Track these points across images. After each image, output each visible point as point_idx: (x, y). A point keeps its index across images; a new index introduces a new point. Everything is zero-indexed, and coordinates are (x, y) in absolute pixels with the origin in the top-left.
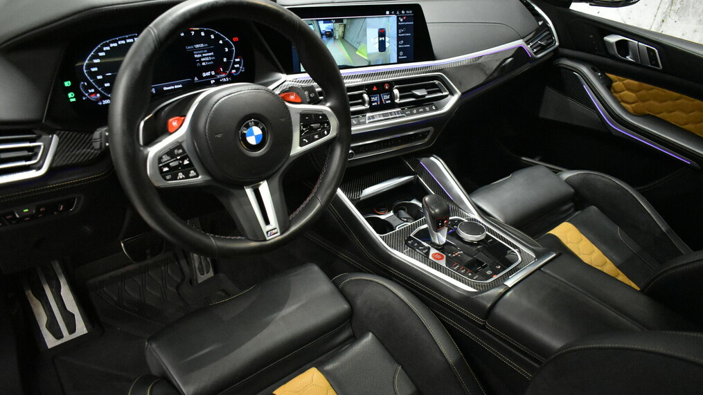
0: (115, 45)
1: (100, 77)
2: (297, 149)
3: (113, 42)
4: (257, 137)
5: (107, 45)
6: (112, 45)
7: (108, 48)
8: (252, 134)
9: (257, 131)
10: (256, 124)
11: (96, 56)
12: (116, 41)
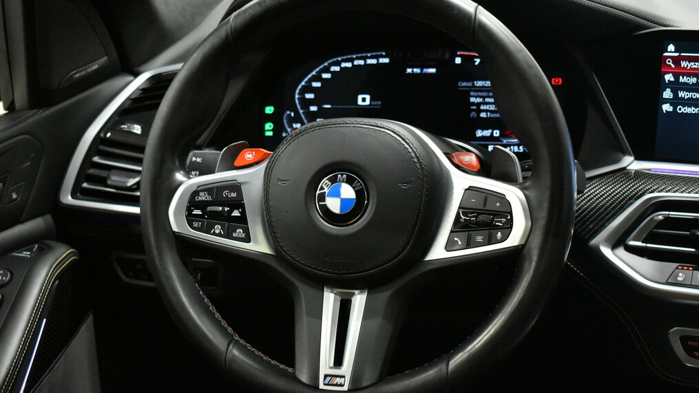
0: (349, 65)
1: (314, 108)
2: (438, 252)
3: (346, 61)
4: (344, 202)
5: (338, 63)
6: (344, 65)
7: (337, 69)
8: (336, 194)
9: (348, 192)
10: (350, 181)
11: (317, 78)
12: (352, 60)
